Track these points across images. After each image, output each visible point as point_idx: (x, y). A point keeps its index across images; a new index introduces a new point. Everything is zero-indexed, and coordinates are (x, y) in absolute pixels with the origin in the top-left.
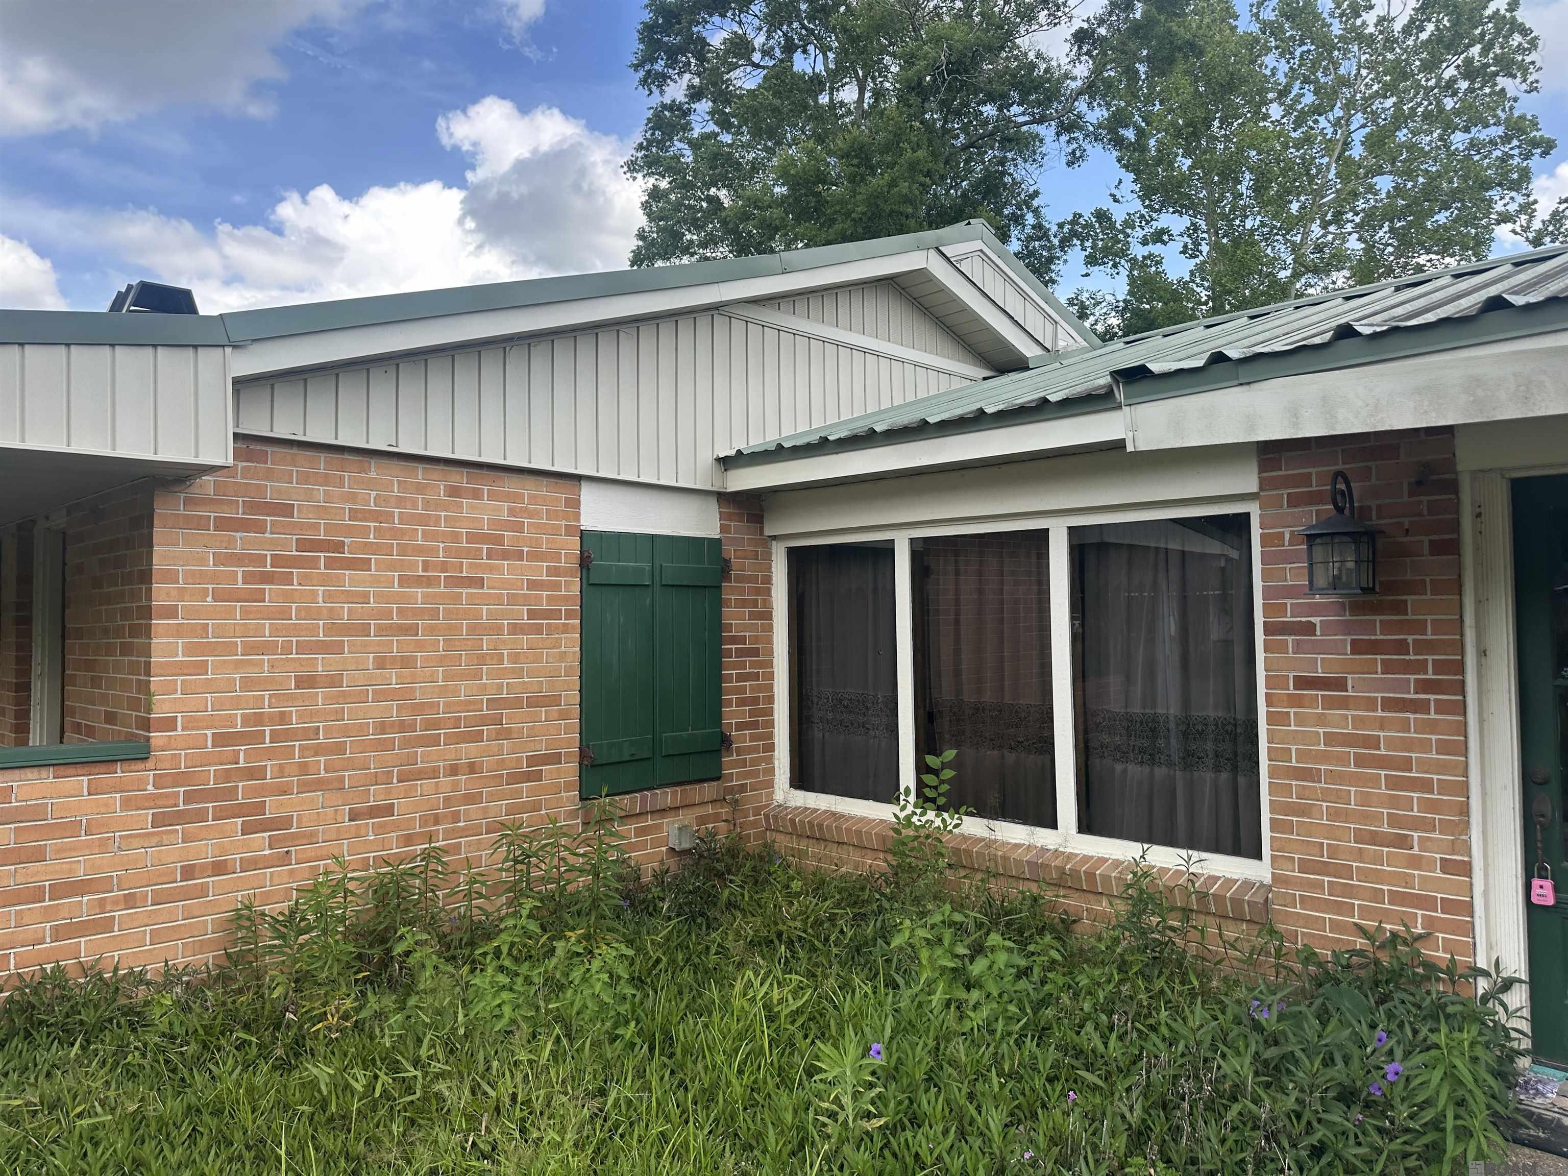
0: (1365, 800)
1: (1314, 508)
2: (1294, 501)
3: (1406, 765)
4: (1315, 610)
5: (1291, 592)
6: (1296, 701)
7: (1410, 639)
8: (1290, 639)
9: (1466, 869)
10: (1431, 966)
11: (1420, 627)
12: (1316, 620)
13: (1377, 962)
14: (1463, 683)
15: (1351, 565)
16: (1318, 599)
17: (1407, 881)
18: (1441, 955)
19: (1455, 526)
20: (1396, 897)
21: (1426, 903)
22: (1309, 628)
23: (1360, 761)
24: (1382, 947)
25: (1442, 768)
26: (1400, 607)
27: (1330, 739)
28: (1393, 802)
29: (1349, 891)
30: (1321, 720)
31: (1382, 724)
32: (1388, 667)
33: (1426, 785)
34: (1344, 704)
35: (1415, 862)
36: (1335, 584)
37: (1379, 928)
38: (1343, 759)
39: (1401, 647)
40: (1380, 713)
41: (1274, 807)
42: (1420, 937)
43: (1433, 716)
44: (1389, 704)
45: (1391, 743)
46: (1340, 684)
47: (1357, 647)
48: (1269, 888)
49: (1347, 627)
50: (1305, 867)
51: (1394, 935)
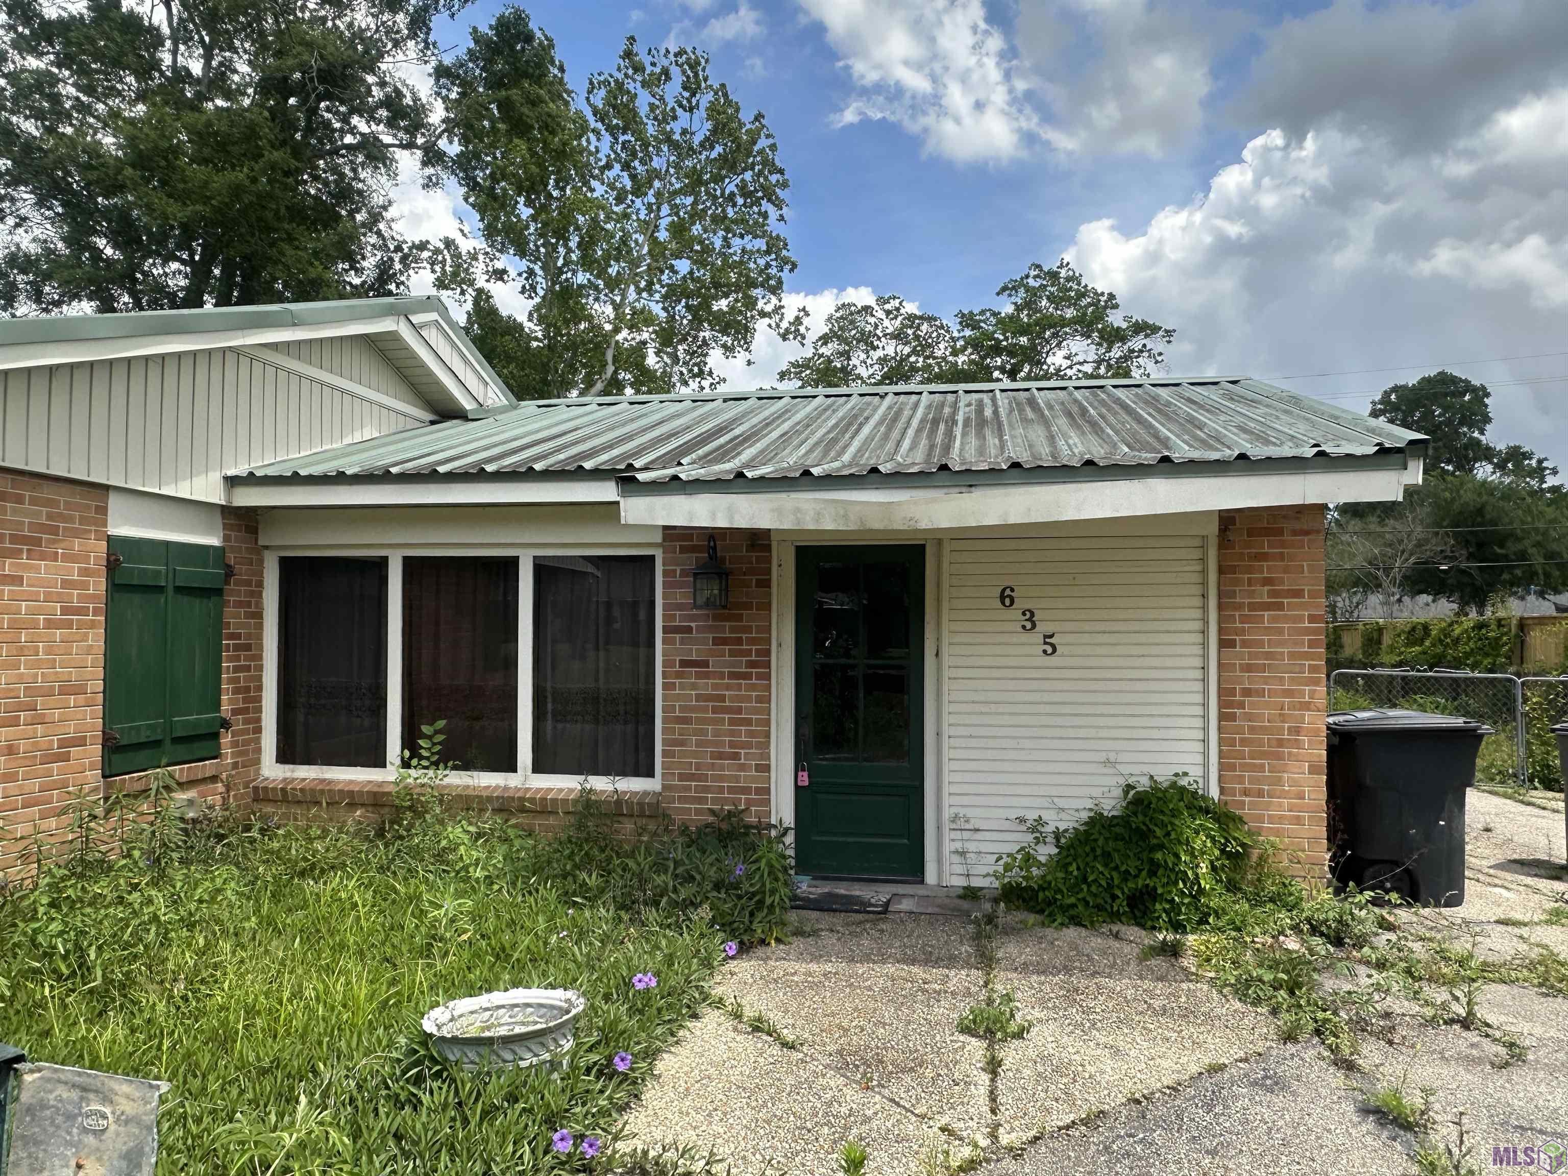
0: (716, 733)
1: (694, 555)
2: (683, 550)
3: (739, 710)
4: (693, 618)
5: (680, 607)
6: (679, 675)
7: (744, 636)
8: (678, 636)
9: (767, 768)
10: (748, 827)
11: (748, 630)
12: (693, 625)
13: (720, 829)
14: (769, 661)
15: (716, 592)
16: (695, 612)
17: (737, 779)
18: (753, 820)
19: (769, 572)
20: (731, 790)
21: (746, 790)
22: (689, 630)
23: (715, 710)
24: (723, 820)
25: (756, 711)
26: (739, 618)
27: (699, 698)
28: (732, 733)
29: (707, 789)
30: (694, 687)
31: (728, 687)
32: (732, 653)
33: (748, 722)
34: (707, 676)
35: (742, 767)
36: (708, 604)
37: (722, 809)
38: (705, 710)
39: (739, 641)
40: (726, 681)
41: (665, 742)
42: (743, 811)
43: (754, 681)
44: (733, 676)
45: (733, 699)
46: (705, 664)
47: (717, 641)
48: (660, 794)
49: (709, 629)
50: (682, 777)
51: (729, 811)
